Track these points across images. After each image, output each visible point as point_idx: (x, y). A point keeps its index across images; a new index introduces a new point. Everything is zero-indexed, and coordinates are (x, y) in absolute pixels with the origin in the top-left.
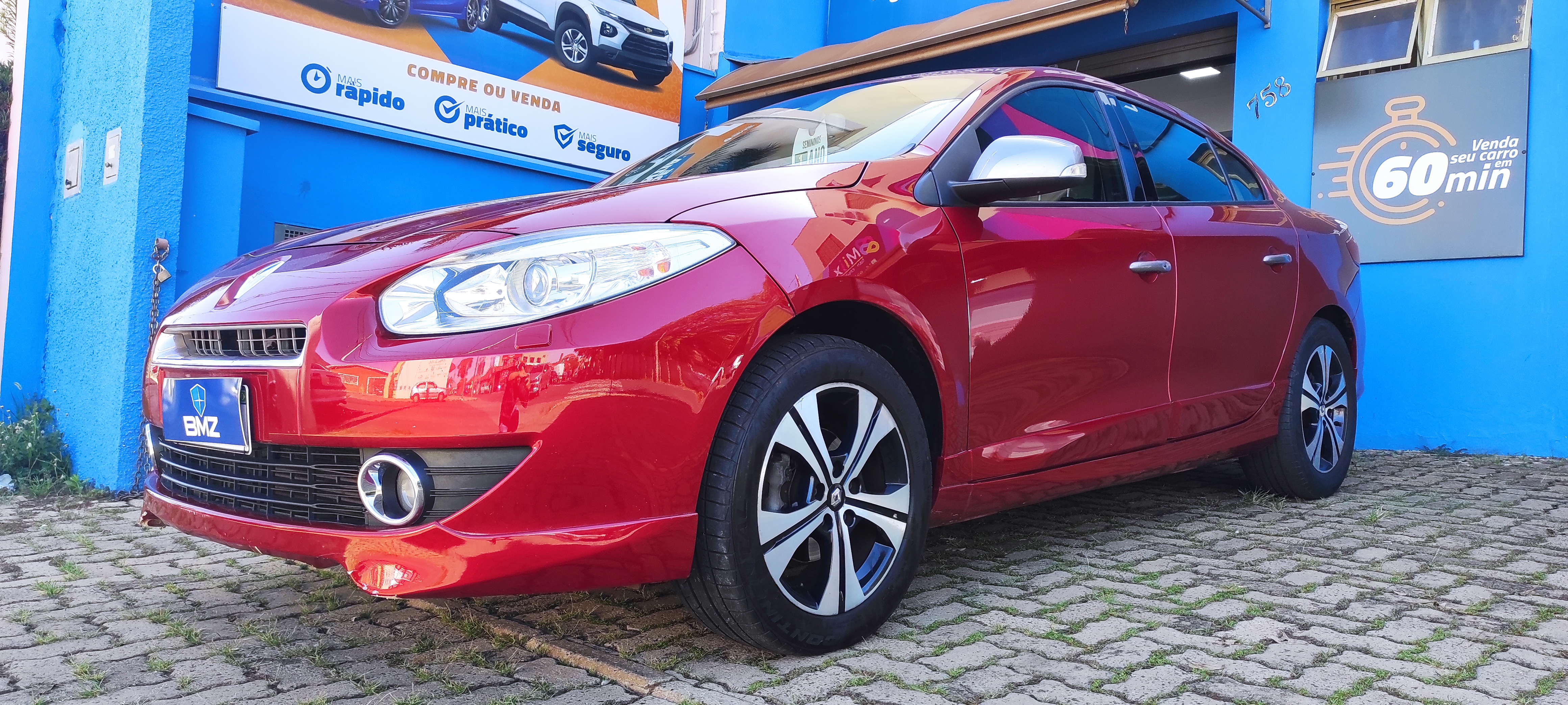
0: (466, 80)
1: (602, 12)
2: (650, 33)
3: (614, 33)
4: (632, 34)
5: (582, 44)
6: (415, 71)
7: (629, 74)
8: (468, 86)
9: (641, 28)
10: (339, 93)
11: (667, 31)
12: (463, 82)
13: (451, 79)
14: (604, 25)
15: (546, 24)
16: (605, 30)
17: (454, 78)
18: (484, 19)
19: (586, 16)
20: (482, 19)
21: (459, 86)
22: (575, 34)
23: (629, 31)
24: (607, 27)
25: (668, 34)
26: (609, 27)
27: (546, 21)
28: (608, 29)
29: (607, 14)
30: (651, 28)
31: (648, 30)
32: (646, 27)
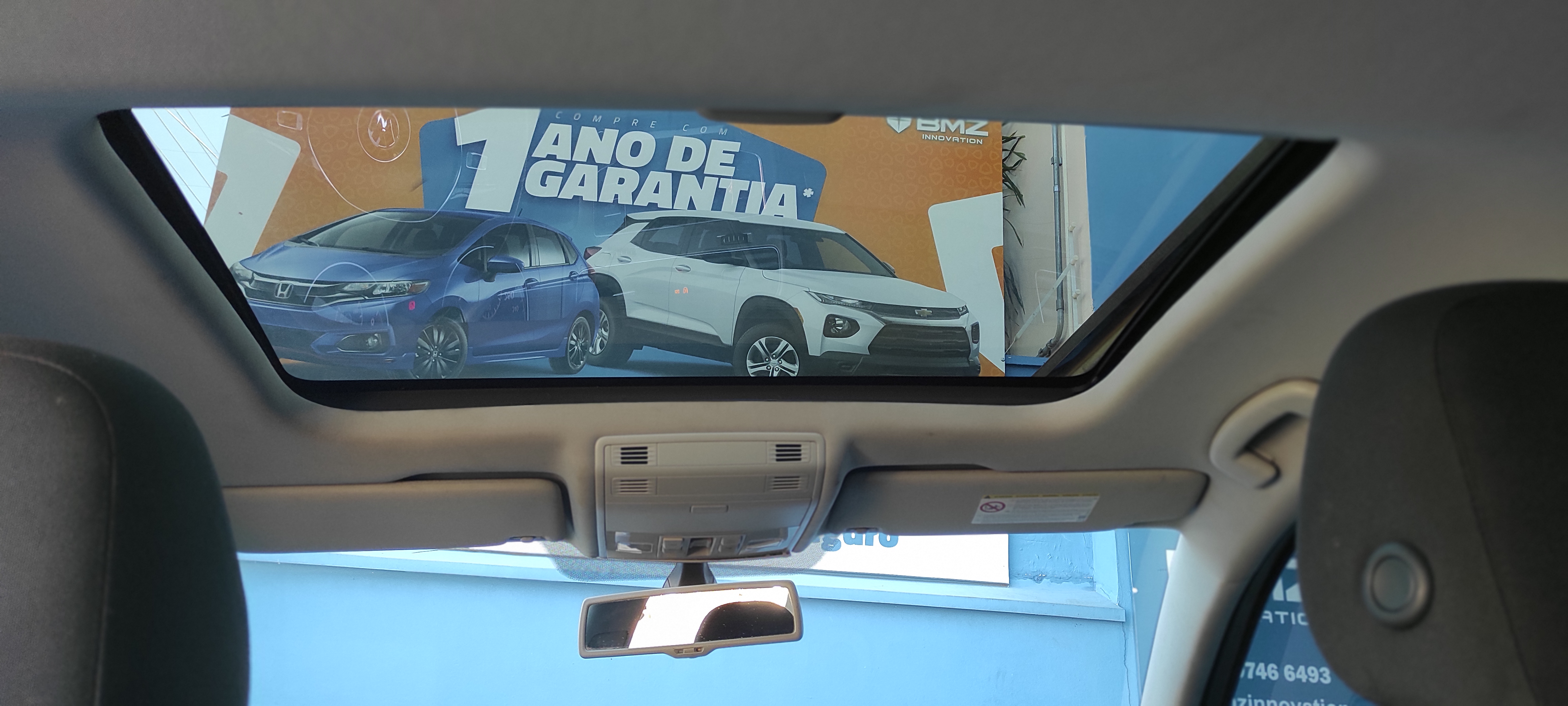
1: (824, 299)
2: (929, 317)
3: (853, 327)
4: (889, 324)
5: (789, 357)
9: (909, 311)
11: (965, 307)
14: (830, 320)
15: (716, 338)
16: (830, 327)
18: (598, 350)
19: (795, 312)
20: (595, 350)
22: (772, 346)
23: (884, 321)
24: (837, 322)
25: (967, 311)
26: (841, 322)
27: (715, 333)
28: (840, 325)
29: (837, 300)
30: (928, 309)
31: (924, 312)
32: (920, 308)
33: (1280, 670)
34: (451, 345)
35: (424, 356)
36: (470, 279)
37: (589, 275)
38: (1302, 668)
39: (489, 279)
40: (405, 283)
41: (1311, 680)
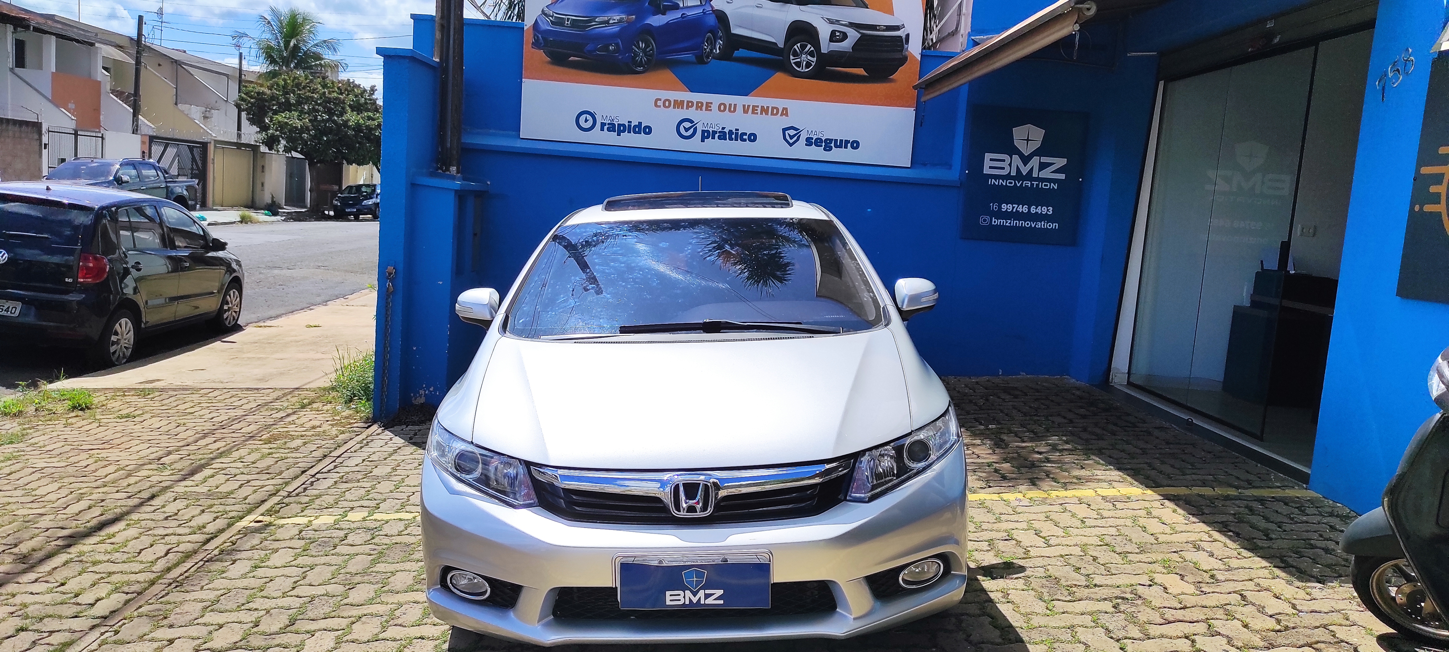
0: (702, 103)
1: (831, 22)
2: (884, 30)
3: (845, 36)
4: (863, 35)
5: (811, 54)
6: (660, 103)
7: (861, 71)
8: (704, 108)
9: (873, 27)
10: (602, 129)
11: (903, 25)
12: (700, 105)
13: (690, 104)
14: (833, 32)
15: (776, 44)
16: (833, 37)
17: (692, 103)
18: (718, 51)
19: (815, 29)
20: (716, 51)
21: (697, 109)
22: (803, 47)
23: (860, 33)
24: (837, 34)
25: (904, 27)
26: (839, 34)
27: (775, 41)
28: (838, 36)
29: (837, 22)
30: (884, 26)
31: (881, 28)
32: (880, 26)
33: (1029, 209)
34: (648, 50)
35: (636, 55)
36: (655, 14)
37: (712, 10)
38: (1040, 207)
39: (664, 14)
40: (624, 16)
41: (1043, 213)
